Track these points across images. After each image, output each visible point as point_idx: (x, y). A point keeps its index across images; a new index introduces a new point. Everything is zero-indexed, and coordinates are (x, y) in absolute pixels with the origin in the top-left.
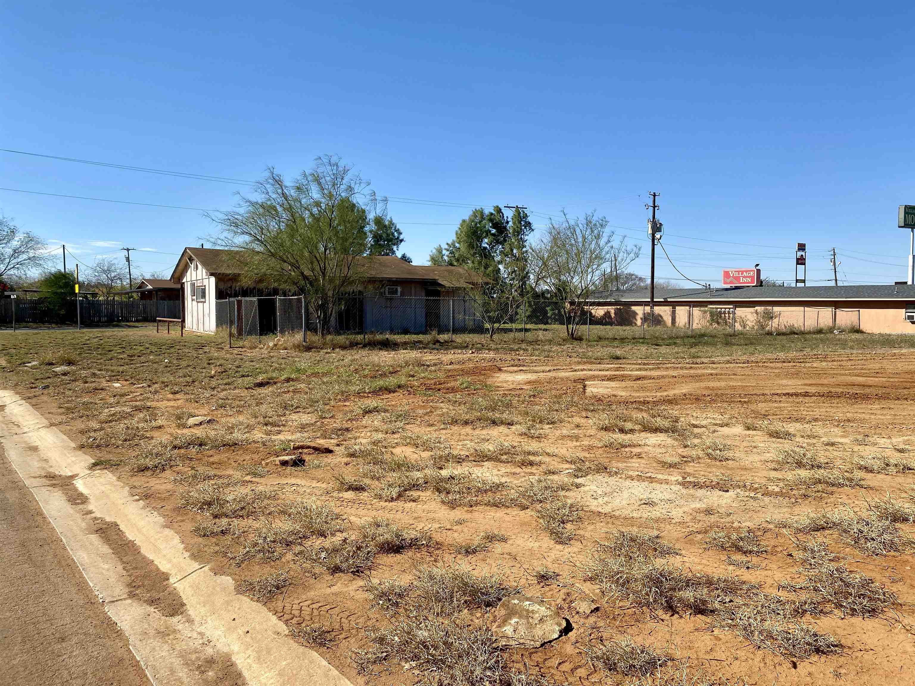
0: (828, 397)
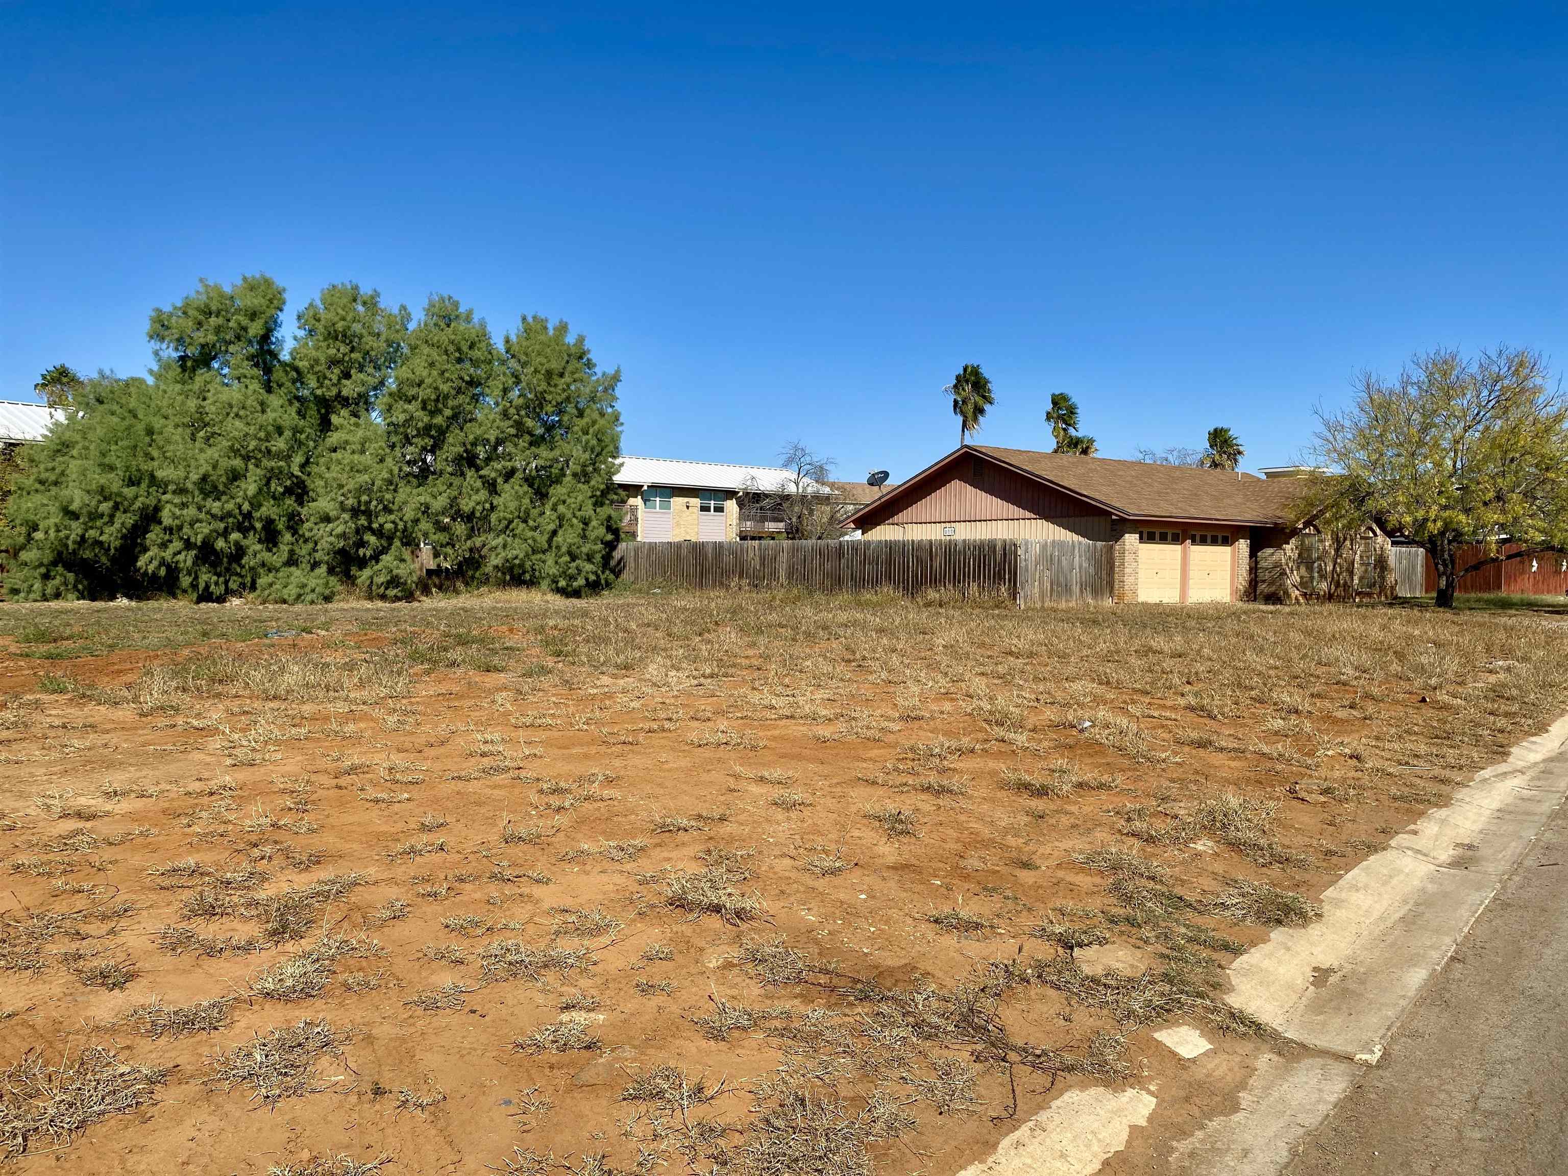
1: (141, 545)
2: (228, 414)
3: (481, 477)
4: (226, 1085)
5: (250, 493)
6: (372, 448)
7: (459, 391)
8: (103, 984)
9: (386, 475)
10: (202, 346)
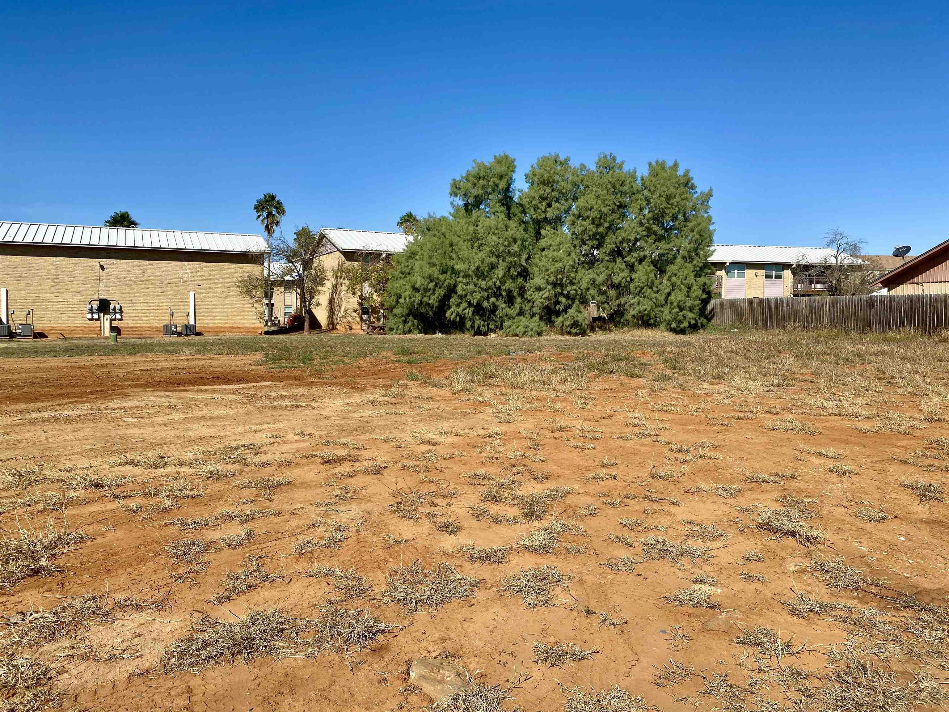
1: (448, 305)
2: (489, 233)
3: (625, 262)
4: (509, 594)
5: (500, 276)
6: (564, 247)
7: (613, 211)
8: (446, 531)
9: (571, 263)
10: (476, 197)
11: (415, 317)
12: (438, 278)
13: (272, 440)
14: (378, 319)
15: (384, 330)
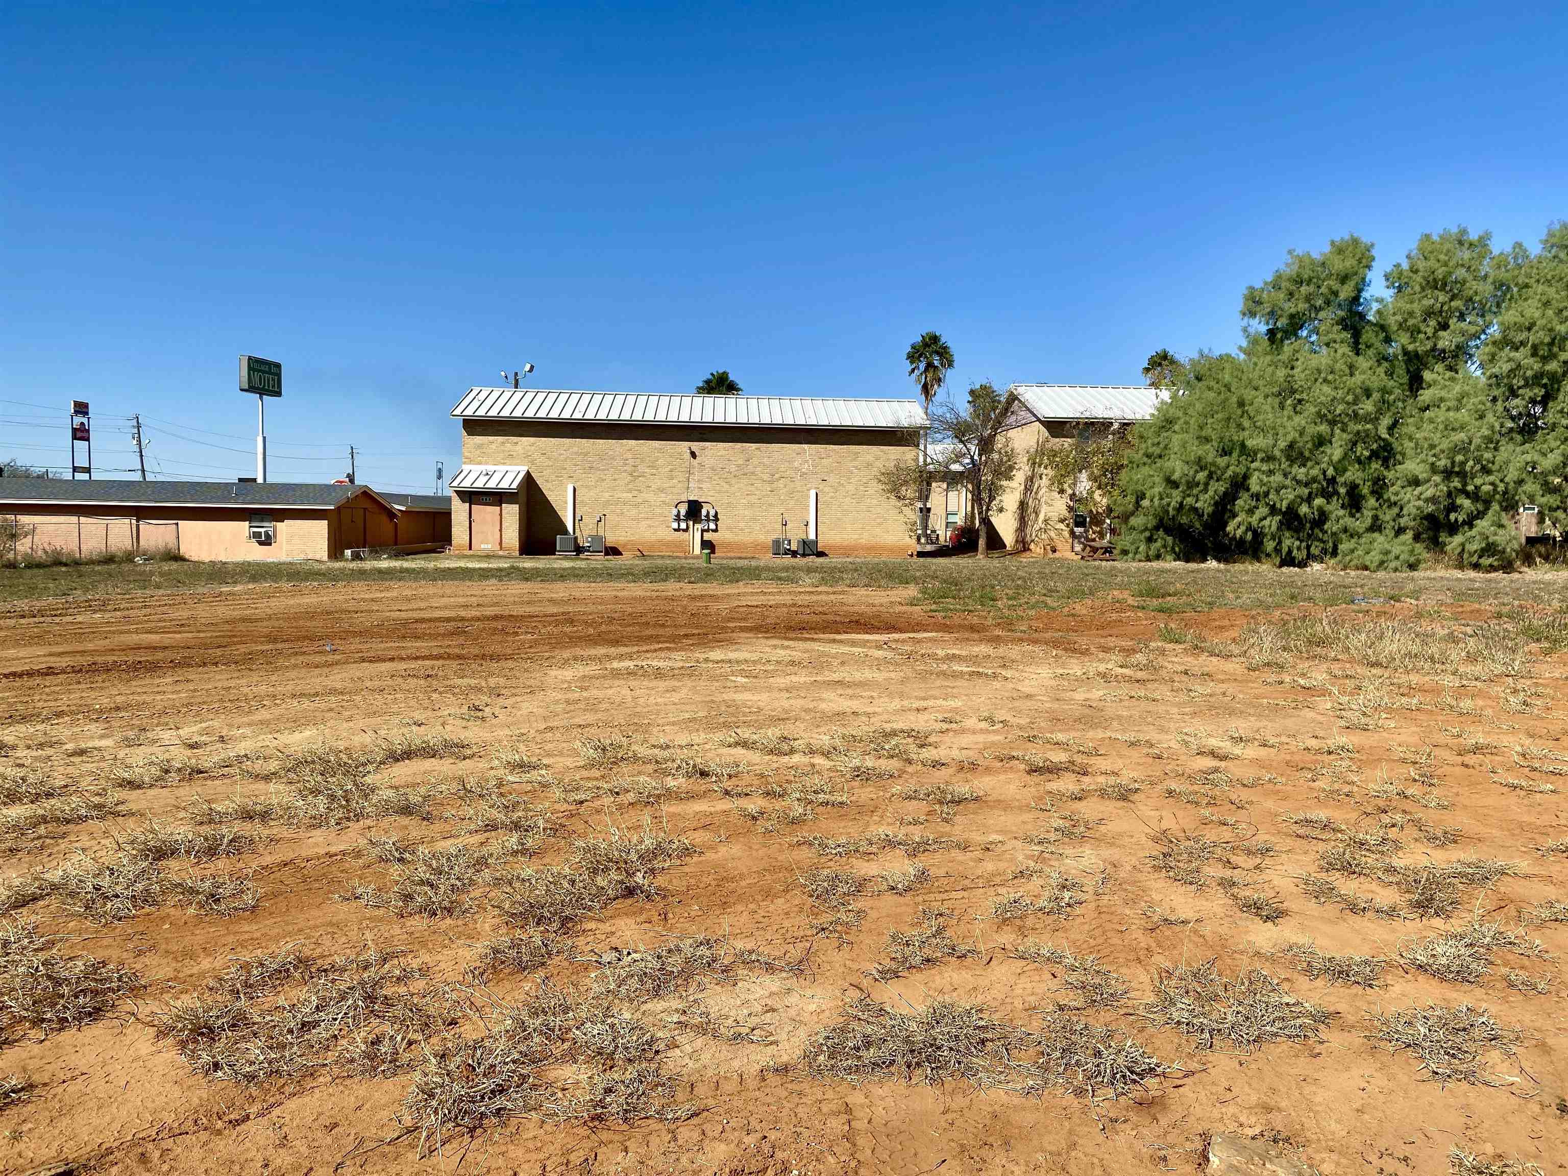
0: (87, 672)
1: (1231, 511)
2: (1316, 380)
4: (1390, 1047)
5: (1335, 458)
6: (1472, 402)
8: (1257, 915)
9: (1486, 432)
10: (1292, 317)
11: (1168, 531)
12: (1214, 464)
13: (945, 726)
14: (1102, 535)
15: (1111, 552)
